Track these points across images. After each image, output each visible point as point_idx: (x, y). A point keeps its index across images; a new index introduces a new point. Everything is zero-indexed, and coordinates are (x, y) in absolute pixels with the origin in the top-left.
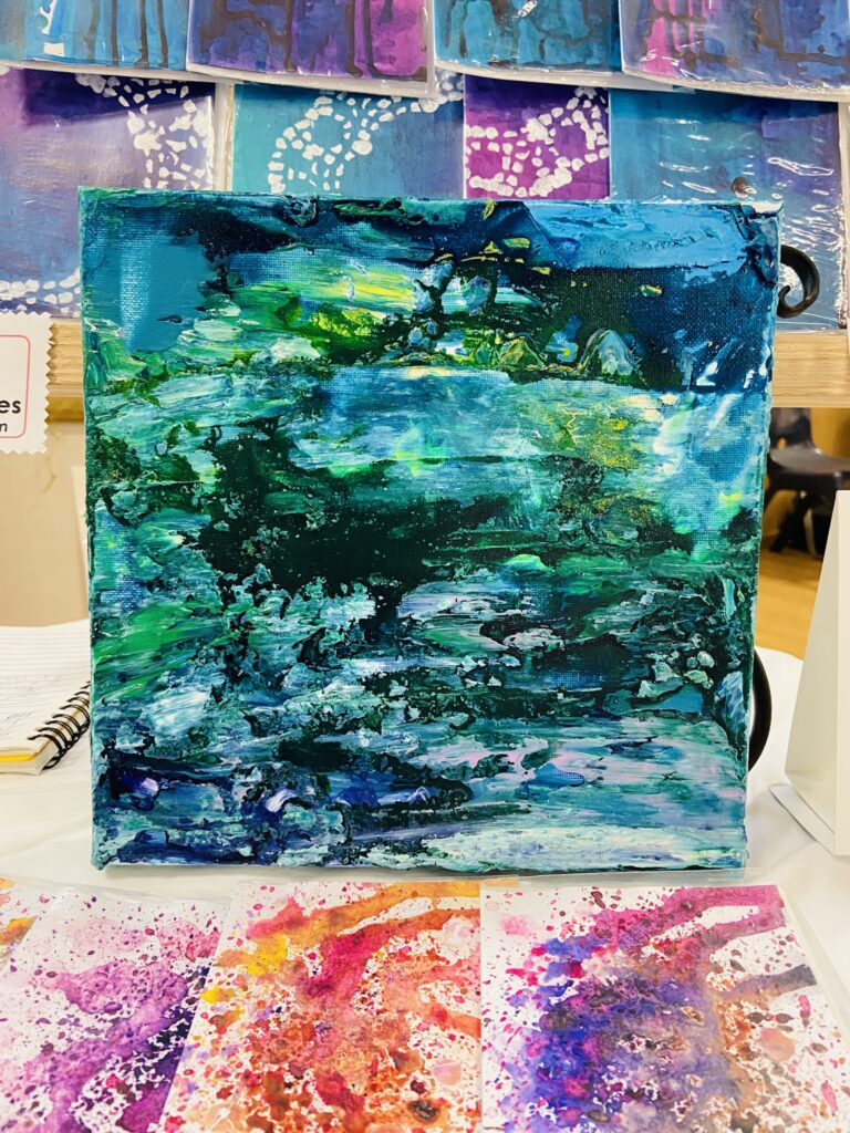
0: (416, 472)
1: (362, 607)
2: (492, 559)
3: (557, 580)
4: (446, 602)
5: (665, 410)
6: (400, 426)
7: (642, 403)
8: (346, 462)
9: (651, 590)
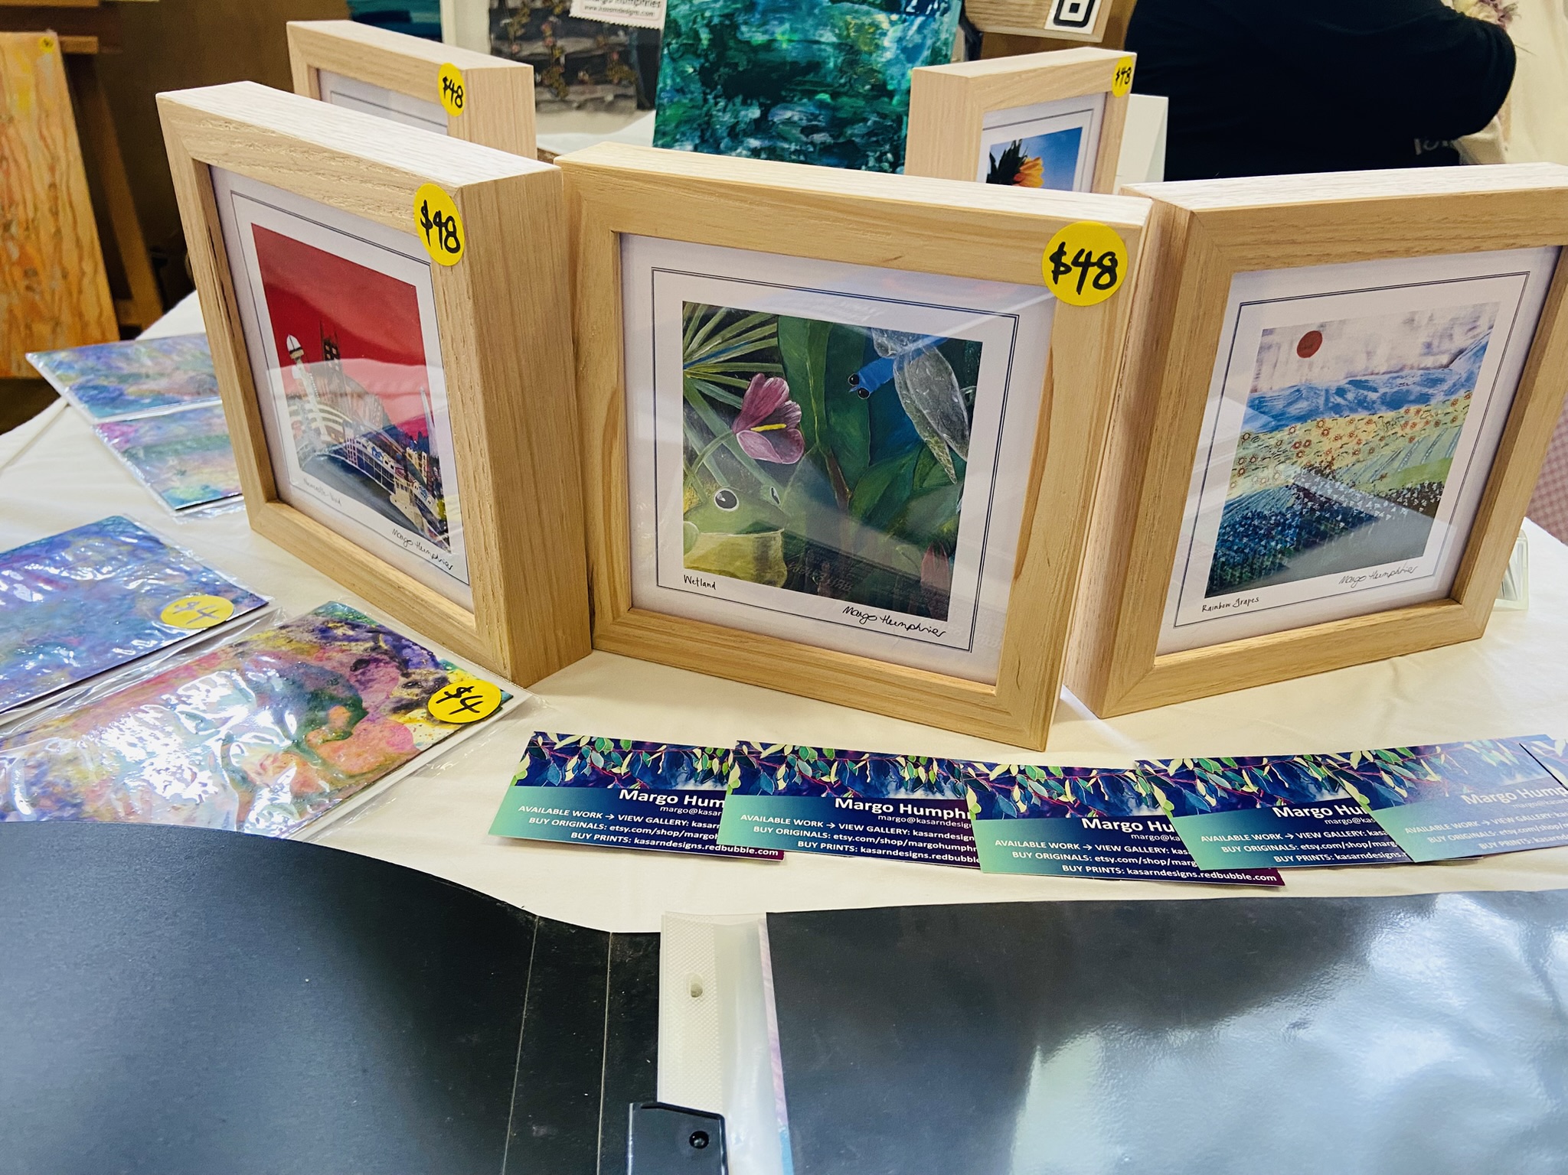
0: (785, 46)
1: (755, 113)
2: (810, 94)
3: (835, 109)
4: (788, 114)
5: (892, 23)
6: (782, 22)
7: (881, 18)
8: (759, 38)
9: (873, 118)
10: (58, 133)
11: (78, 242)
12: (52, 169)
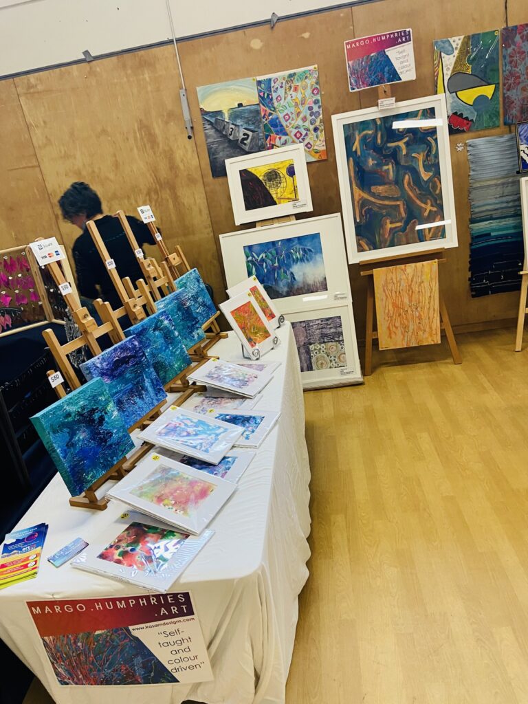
10: (434, 283)
11: (434, 310)
12: (431, 293)
